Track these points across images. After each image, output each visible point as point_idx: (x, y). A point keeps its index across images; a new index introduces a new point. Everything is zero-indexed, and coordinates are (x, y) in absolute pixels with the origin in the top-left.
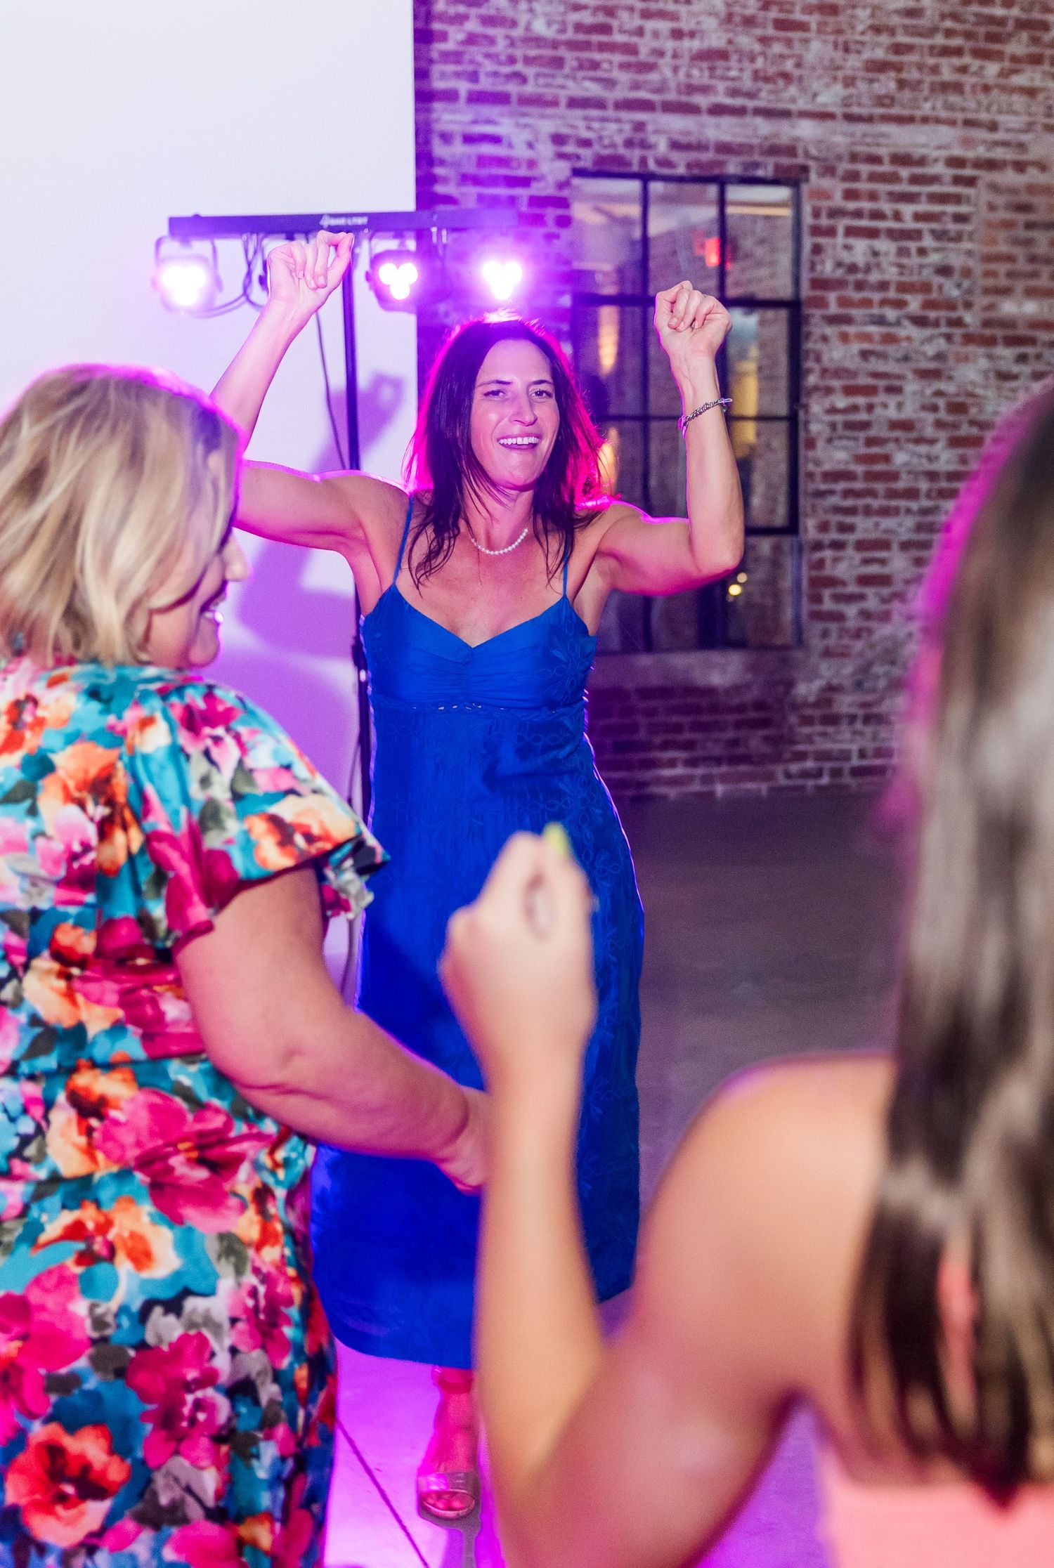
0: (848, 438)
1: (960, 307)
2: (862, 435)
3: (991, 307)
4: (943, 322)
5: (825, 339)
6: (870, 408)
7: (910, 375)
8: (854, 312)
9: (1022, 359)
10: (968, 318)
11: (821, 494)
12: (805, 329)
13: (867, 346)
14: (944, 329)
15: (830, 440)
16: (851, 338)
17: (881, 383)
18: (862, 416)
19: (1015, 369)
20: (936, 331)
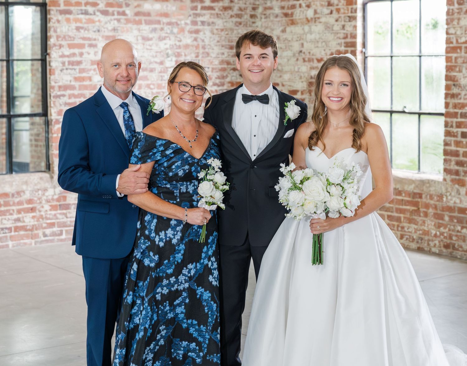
0: (71, 69)
1: (124, 5)
2: (77, 68)
3: (138, 6)
4: (116, 13)
5: (58, 21)
6: (81, 54)
7: (100, 38)
8: (72, 8)
9: (154, 30)
10: (128, 12)
11: (59, 97)
12: (48, 16)
13: (79, 24)
14: (116, 17)
15: (61, 70)
16: (71, 21)
17: (87, 42)
18: (78, 59)
19: (151, 36)
20: (113, 17)
